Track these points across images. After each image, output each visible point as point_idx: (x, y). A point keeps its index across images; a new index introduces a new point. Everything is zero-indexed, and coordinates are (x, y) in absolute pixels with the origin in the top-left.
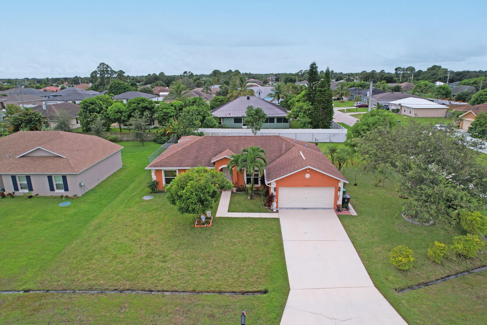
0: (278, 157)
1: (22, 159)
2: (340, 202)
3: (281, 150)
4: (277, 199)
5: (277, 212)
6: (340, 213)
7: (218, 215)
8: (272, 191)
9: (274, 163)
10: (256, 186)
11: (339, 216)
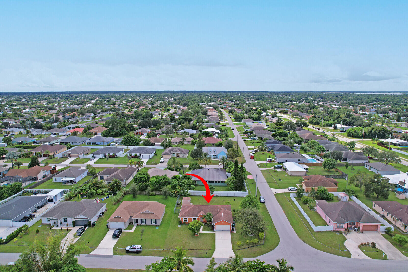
0: (217, 214)
1: (142, 214)
2: (232, 229)
3: (217, 211)
4: (215, 228)
5: (215, 231)
6: (231, 232)
7: (200, 232)
8: (214, 226)
9: (215, 216)
10: (210, 222)
11: (231, 233)
